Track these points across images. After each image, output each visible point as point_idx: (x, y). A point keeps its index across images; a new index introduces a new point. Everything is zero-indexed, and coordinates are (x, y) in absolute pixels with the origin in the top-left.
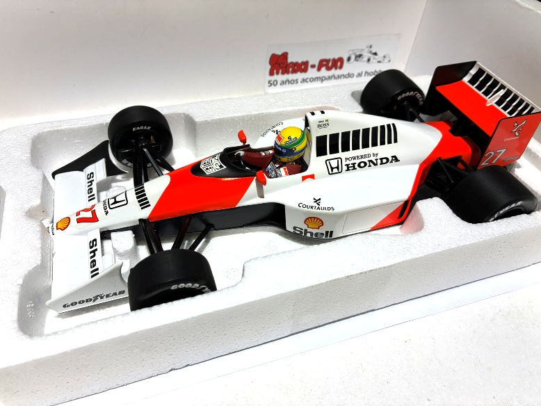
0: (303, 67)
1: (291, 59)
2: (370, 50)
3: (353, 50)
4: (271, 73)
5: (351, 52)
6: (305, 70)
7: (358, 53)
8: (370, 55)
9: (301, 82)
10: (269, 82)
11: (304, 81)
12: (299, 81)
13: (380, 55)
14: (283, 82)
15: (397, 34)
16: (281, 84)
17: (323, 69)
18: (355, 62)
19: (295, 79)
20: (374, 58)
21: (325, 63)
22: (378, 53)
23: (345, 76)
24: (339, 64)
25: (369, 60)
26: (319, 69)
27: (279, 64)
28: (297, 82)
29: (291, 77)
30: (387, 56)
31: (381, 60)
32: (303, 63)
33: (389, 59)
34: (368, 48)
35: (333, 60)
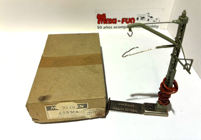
0: (114, 21)
1: (107, 17)
2: (149, 15)
3: (139, 15)
4: (99, 23)
5: (138, 16)
6: (115, 23)
7: (142, 16)
8: (149, 18)
9: (114, 28)
10: (98, 27)
11: (115, 27)
12: (113, 27)
13: (154, 18)
14: (105, 27)
15: (162, 9)
16: (104, 28)
17: (125, 23)
18: (141, 20)
19: (111, 26)
20: (151, 19)
21: (125, 20)
22: (153, 17)
24: (133, 21)
25: (148, 20)
26: (122, 23)
27: (102, 19)
28: (112, 28)
29: (108, 25)
30: (158, 19)
31: (155, 20)
32: (114, 19)
33: (159, 20)
34: (147, 15)
35: (129, 18)
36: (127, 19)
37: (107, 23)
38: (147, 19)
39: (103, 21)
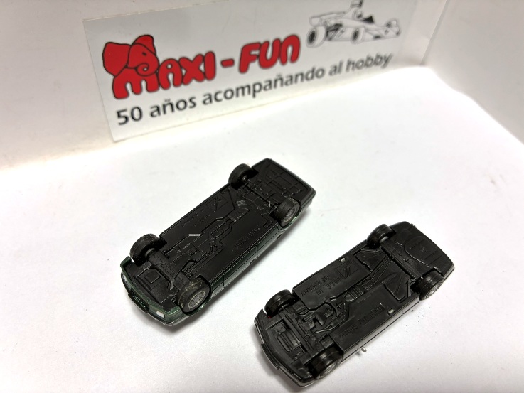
0: (202, 67)
2: (359, 13)
3: (320, 16)
5: (316, 21)
6: (210, 74)
7: (333, 22)
8: (359, 24)
9: (204, 102)
10: (119, 116)
11: (210, 99)
12: (199, 101)
13: (380, 20)
14: (158, 109)
16: (152, 115)
18: (327, 43)
19: (187, 98)
20: (367, 30)
21: (256, 52)
22: (375, 18)
23: (304, 77)
24: (290, 50)
25: (356, 35)
26: (243, 68)
28: (194, 105)
29: (175, 93)
30: (394, 23)
31: (382, 32)
32: (200, 58)
33: (396, 29)
34: (354, 9)
35: (277, 41)
36: (267, 43)
37: (166, 86)
38: (349, 33)
39: (145, 77)
